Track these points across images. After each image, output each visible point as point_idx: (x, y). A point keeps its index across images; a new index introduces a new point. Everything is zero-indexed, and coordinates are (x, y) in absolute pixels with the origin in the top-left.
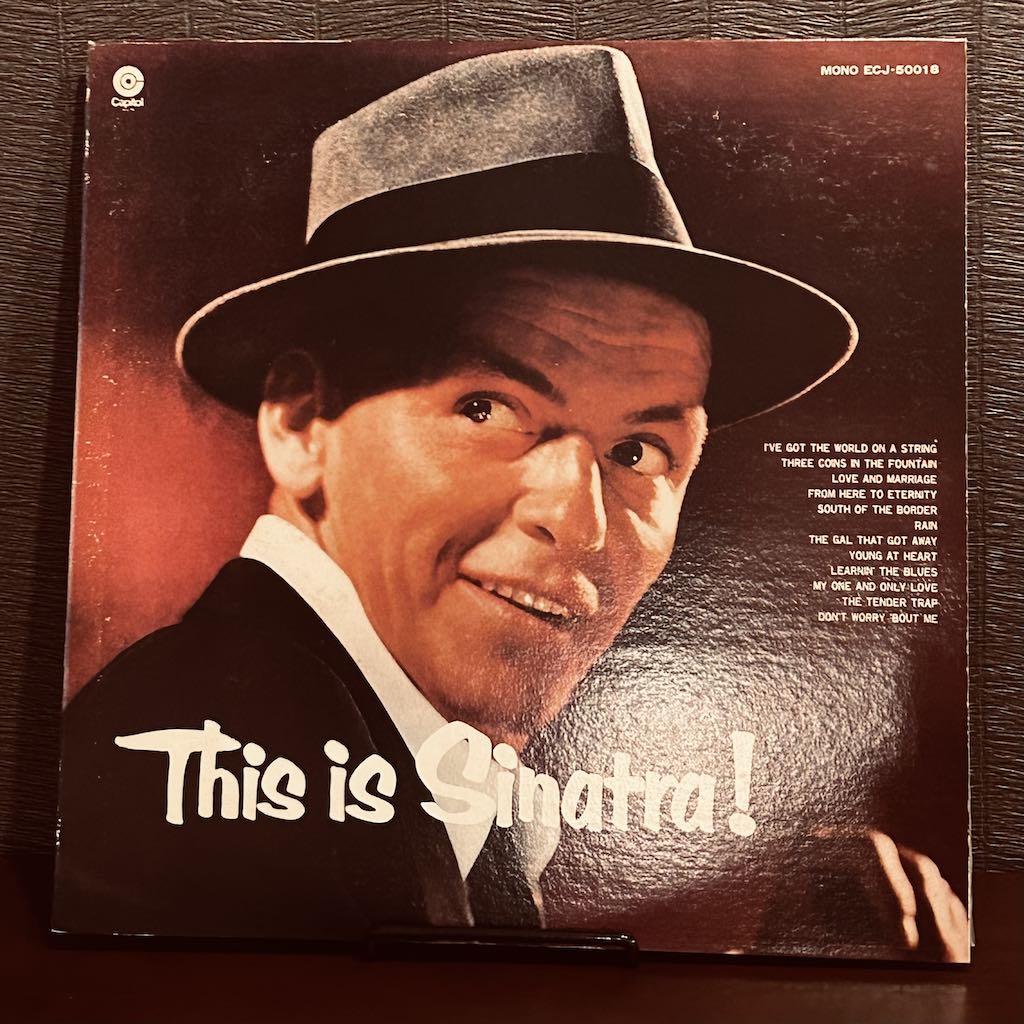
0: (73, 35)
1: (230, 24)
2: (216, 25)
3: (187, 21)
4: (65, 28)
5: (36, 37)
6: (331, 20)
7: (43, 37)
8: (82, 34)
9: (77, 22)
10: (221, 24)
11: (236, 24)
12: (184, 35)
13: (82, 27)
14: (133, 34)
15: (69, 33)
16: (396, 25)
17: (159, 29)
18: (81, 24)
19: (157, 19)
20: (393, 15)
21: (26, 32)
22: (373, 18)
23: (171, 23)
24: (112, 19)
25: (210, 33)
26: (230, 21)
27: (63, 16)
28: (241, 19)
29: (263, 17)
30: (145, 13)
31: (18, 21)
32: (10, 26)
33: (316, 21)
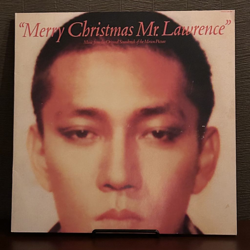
0: (156, 8)
1: (198, 5)
2: (194, 5)
3: (187, 4)
4: (154, 6)
5: (147, 9)
6: (224, 4)
7: (149, 9)
8: (159, 8)
9: (158, 5)
10: (196, 5)
11: (199, 5)
12: (185, 8)
13: (159, 6)
14: (172, 8)
15: (155, 8)
16: (242, 5)
17: (179, 7)
18: (159, 5)
19: (179, 4)
20: (240, 2)
21: (144, 8)
22: (235, 3)
23: (182, 5)
24: (167, 4)
25: (193, 7)
26: (197, 4)
27: (154, 3)
28: (201, 4)
29: (206, 3)
30: (176, 2)
31: (142, 5)
32: (140, 6)
33: (220, 4)
